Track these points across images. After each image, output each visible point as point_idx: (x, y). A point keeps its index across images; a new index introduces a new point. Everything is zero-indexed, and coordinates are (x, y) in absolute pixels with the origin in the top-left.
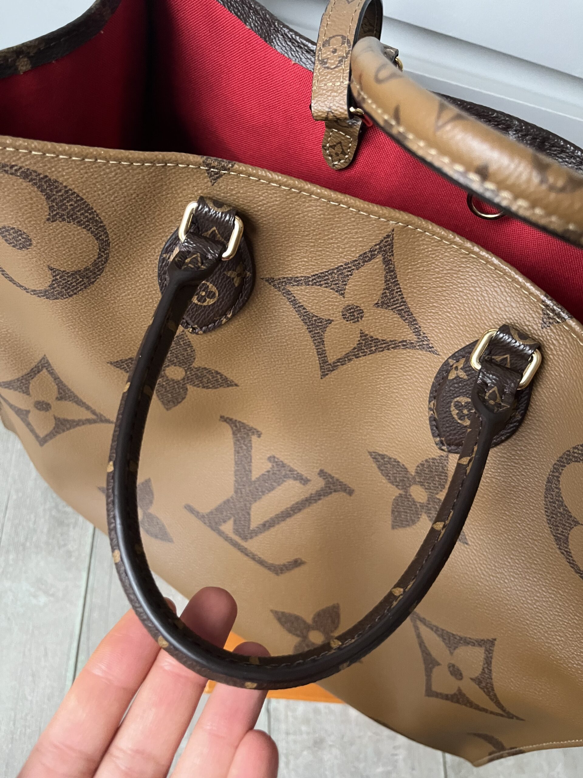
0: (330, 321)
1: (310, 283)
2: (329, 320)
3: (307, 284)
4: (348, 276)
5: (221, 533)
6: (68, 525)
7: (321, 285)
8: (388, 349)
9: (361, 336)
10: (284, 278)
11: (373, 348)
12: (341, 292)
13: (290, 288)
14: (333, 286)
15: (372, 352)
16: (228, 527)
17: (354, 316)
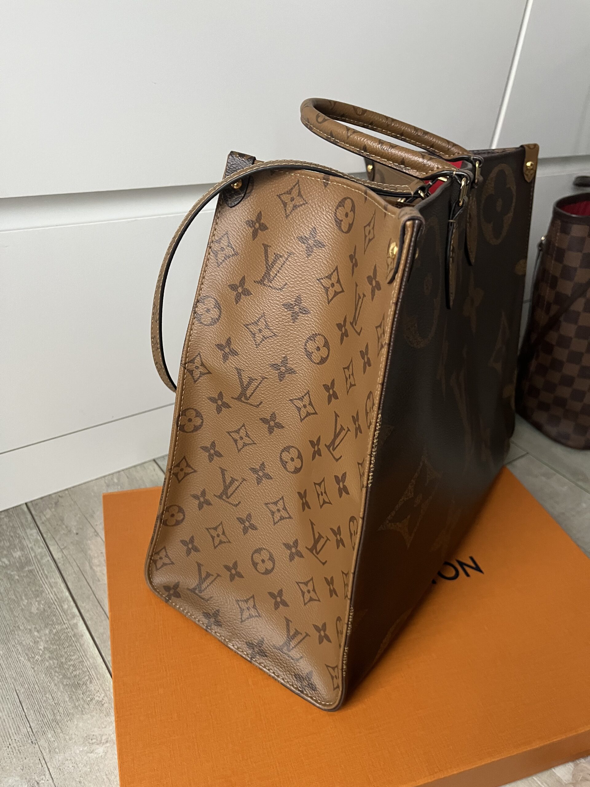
6: (85, 684)
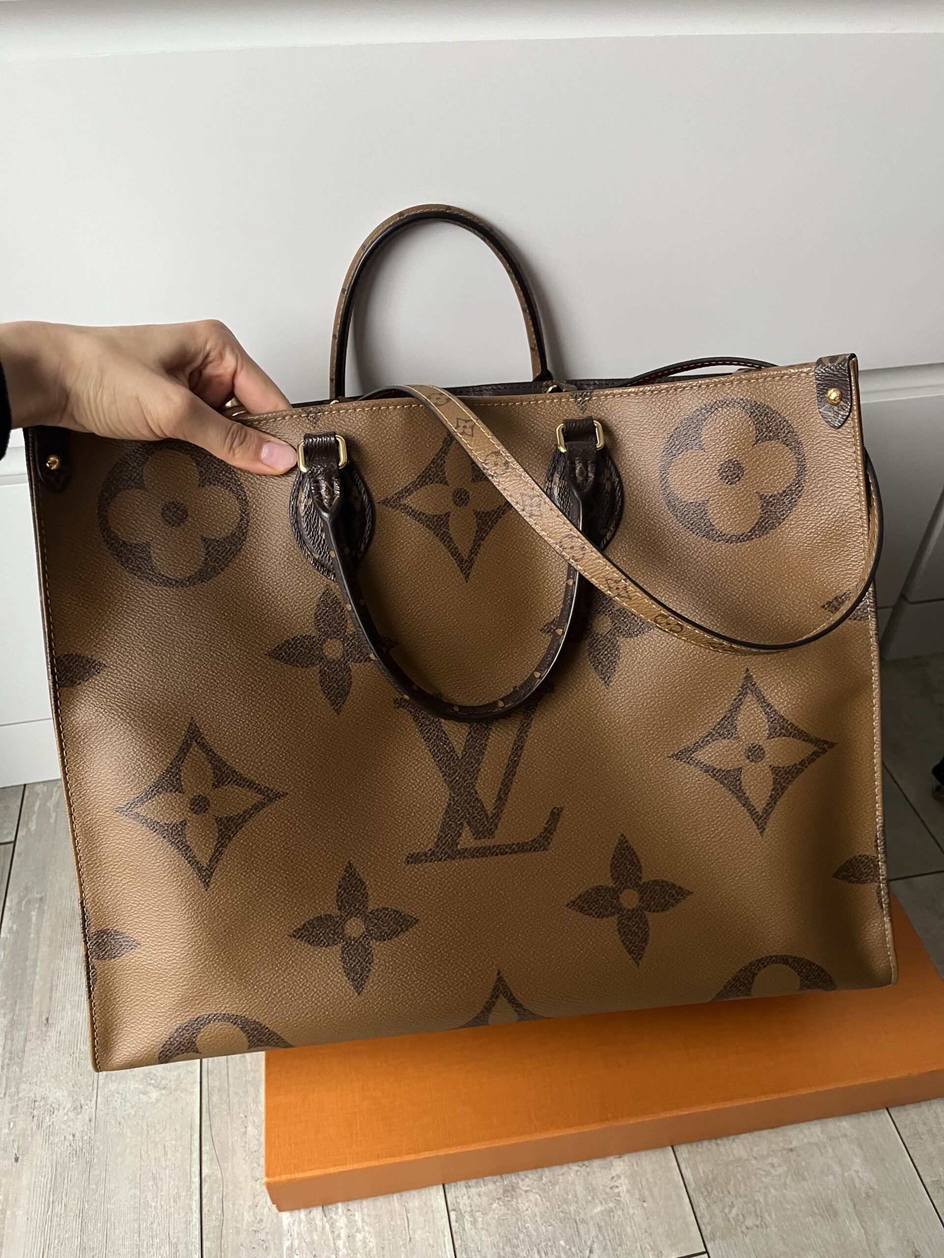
0: (448, 515)
1: (418, 486)
2: (446, 513)
3: (416, 488)
4: (442, 465)
5: (463, 854)
7: (427, 484)
8: (500, 517)
9: (476, 516)
10: (396, 494)
11: (490, 523)
12: (444, 482)
13: (404, 501)
14: (436, 479)
15: (491, 527)
16: (467, 840)
17: (462, 499)
